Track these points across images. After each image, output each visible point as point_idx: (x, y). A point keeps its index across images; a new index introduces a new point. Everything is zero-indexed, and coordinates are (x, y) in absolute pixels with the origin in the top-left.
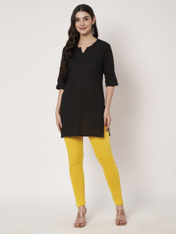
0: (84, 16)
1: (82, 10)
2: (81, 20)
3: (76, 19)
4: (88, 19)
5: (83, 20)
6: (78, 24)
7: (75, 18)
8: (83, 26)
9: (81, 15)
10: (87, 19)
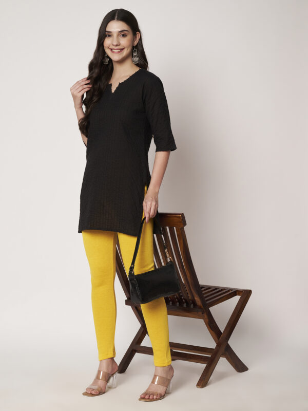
0: (119, 30)
1: (118, 19)
2: (115, 35)
3: (107, 33)
4: (126, 36)
5: (118, 35)
6: (107, 42)
7: (106, 31)
8: (117, 45)
9: (116, 27)
10: (124, 36)
